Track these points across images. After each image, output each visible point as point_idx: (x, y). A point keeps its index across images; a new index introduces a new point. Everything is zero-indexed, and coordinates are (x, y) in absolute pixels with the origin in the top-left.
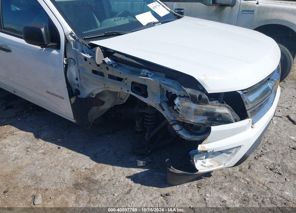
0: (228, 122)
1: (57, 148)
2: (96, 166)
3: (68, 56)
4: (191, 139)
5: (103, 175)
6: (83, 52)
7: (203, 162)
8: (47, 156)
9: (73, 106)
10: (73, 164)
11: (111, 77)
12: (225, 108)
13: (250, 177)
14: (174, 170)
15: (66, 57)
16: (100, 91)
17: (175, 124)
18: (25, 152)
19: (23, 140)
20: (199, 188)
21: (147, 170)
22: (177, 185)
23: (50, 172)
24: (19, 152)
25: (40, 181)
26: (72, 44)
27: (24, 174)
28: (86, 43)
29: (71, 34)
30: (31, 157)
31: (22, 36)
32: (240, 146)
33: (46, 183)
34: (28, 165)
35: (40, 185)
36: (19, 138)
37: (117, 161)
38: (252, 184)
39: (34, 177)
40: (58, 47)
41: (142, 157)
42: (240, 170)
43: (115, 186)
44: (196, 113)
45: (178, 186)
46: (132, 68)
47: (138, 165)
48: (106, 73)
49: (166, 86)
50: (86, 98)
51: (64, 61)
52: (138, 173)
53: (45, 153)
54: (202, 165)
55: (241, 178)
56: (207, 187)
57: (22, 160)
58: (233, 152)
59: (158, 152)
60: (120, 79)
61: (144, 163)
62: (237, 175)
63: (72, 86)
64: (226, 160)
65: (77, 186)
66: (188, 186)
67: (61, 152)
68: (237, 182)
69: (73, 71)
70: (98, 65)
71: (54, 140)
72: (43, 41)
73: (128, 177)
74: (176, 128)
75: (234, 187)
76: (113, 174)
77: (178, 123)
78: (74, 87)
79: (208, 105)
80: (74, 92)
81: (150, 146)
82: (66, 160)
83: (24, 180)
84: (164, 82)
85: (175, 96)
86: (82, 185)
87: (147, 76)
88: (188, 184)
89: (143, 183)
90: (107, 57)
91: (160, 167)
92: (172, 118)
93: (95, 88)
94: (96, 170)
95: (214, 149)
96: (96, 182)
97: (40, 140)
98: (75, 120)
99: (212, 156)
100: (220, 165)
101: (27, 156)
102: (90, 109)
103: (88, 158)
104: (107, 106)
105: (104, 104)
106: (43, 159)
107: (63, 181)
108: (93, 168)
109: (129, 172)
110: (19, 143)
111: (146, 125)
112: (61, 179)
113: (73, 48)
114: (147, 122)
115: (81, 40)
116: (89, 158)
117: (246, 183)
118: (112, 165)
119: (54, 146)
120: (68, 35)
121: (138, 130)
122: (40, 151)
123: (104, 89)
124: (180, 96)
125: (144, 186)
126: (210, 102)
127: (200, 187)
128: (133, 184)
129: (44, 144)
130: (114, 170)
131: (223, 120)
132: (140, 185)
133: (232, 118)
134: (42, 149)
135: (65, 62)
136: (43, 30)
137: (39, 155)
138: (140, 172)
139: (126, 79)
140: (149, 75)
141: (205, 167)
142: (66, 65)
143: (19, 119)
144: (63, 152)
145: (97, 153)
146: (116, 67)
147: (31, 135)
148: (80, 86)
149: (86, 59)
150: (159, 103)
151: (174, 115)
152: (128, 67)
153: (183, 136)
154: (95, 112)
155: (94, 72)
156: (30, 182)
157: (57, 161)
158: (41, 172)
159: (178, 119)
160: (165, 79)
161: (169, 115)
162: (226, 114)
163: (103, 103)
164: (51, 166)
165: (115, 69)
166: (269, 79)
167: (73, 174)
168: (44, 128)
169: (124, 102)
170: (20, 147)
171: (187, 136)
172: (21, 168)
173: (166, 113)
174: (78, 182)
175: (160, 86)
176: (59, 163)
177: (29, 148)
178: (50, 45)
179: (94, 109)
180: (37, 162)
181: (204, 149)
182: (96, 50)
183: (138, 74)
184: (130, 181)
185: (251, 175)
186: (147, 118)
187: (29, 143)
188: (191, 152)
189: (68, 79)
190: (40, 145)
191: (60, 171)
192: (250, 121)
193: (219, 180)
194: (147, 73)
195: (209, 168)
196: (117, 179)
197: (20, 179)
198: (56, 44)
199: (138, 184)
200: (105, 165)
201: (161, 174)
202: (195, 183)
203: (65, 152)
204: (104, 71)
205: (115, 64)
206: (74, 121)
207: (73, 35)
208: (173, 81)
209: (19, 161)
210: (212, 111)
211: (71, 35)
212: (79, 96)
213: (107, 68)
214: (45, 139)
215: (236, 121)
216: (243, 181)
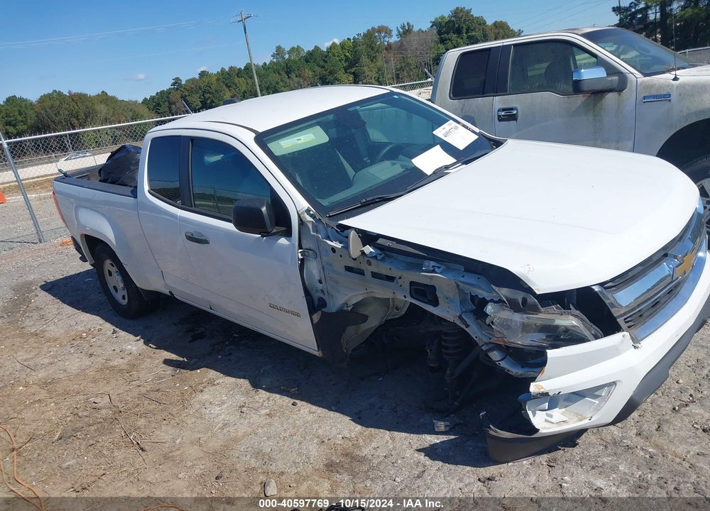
0: (581, 340)
1: (290, 405)
2: (361, 433)
3: (304, 246)
4: (523, 374)
5: (374, 449)
6: (328, 238)
7: (547, 415)
8: (275, 419)
9: (316, 327)
10: (320, 431)
11: (375, 275)
12: (571, 317)
13: (657, 446)
14: (496, 432)
15: (300, 247)
16: (360, 298)
17: (491, 350)
18: (238, 414)
19: (231, 393)
20: (551, 466)
21: (454, 437)
22: (508, 462)
23: (284, 446)
24: (228, 414)
25: (270, 460)
26: (310, 226)
27: (242, 449)
28: (333, 224)
29: (308, 211)
30: (249, 422)
31: (232, 218)
32: (614, 382)
33: (279, 463)
34: (246, 435)
35: (271, 467)
36: (225, 391)
37: (398, 423)
38: (660, 459)
39: (258, 454)
40: (288, 234)
41: (443, 414)
42: (639, 434)
43: (396, 465)
44: (526, 328)
45: (510, 464)
46: (410, 259)
47: (436, 430)
48: (368, 269)
49: (466, 286)
50: (337, 312)
51: (299, 254)
52: (436, 444)
53: (270, 414)
54: (546, 421)
55: (639, 447)
56: (567, 465)
57: (236, 426)
58: (603, 394)
59: (474, 405)
60: (391, 279)
61: (446, 426)
62: (629, 442)
63: (313, 292)
64: (591, 410)
65: (331, 467)
66: (531, 464)
67: (299, 410)
68: (628, 456)
69: (313, 268)
70: (355, 259)
71: (284, 390)
72: (264, 226)
73: (419, 450)
74: (495, 356)
75: (621, 463)
76: (391, 446)
77: (498, 347)
78: (317, 295)
79: (540, 314)
80: (316, 303)
81: (458, 393)
82: (308, 425)
83: (245, 459)
84: (462, 279)
85: (484, 302)
86: (340, 465)
87: (434, 271)
88: (531, 460)
89: (447, 460)
90: (368, 246)
91: (477, 433)
92: (485, 340)
93: (350, 295)
94: (361, 441)
95: (560, 389)
96: (363, 460)
97: (261, 391)
98: (320, 352)
99: (566, 403)
100: (581, 420)
101: (242, 420)
102: (344, 331)
103: (347, 419)
104: (373, 323)
105: (367, 319)
106: (270, 425)
107: (307, 460)
108: (356, 437)
109: (420, 442)
110: (226, 398)
111: (446, 354)
112: (304, 457)
113: (312, 233)
114: (447, 348)
115: (325, 220)
116: (349, 418)
117: (647, 456)
118: (389, 430)
119: (287, 401)
120: (303, 213)
121: (432, 365)
122: (263, 412)
123: (365, 296)
124: (492, 301)
125: (449, 466)
126: (542, 309)
127: (552, 464)
128: (428, 461)
129: (268, 399)
130: (392, 438)
131: (571, 338)
132: (441, 463)
133: (587, 333)
134: (266, 408)
135: (300, 257)
136: (264, 209)
137: (262, 419)
138: (441, 442)
139: (400, 278)
140: (437, 270)
141: (553, 423)
142: (302, 260)
143: (220, 357)
144: (302, 412)
145: (360, 411)
146: (382, 260)
147: (244, 383)
148: (325, 292)
149: (333, 250)
150: (458, 314)
151: (488, 333)
152: (401, 257)
153: (508, 370)
154: (353, 336)
155: (348, 269)
156: (253, 463)
157: (294, 428)
158: (270, 446)
159: (494, 340)
160: (464, 274)
161: (479, 335)
162: (574, 326)
163: (365, 318)
164: (285, 435)
165: (380, 263)
166: (666, 255)
167: (323, 447)
168: (264, 371)
169: (403, 312)
170: (228, 406)
171: (516, 371)
172: (236, 440)
173: (474, 331)
174: (332, 461)
175: (458, 285)
176: (298, 430)
177: (243, 406)
178: (275, 231)
179: (351, 330)
180: (260, 431)
181: (542, 390)
182: (349, 234)
183: (419, 268)
184: (422, 457)
185: (661, 441)
186: (445, 340)
187: (243, 399)
188: (521, 397)
189: (306, 282)
190: (261, 401)
191: (300, 443)
192: (623, 336)
193: (593, 451)
194: (433, 267)
195: (561, 426)
196: (398, 454)
197: (238, 458)
198: (285, 228)
199: (437, 462)
200: (377, 431)
201: (480, 445)
202: (544, 458)
203: (306, 412)
204: (364, 267)
205: (381, 255)
206: (317, 353)
207: (311, 212)
208: (479, 276)
209: (231, 429)
210: (548, 323)
211: (309, 214)
212: (324, 310)
213: (369, 263)
214: (269, 390)
215: (597, 337)
216: (642, 453)
